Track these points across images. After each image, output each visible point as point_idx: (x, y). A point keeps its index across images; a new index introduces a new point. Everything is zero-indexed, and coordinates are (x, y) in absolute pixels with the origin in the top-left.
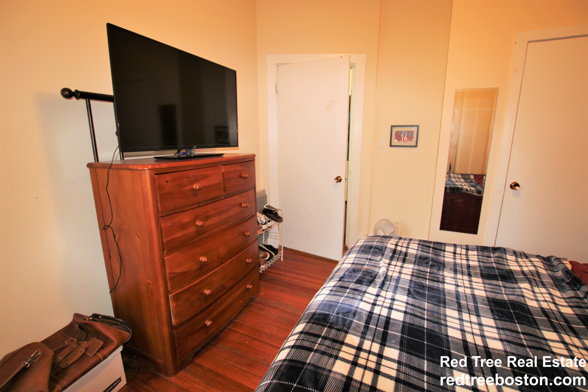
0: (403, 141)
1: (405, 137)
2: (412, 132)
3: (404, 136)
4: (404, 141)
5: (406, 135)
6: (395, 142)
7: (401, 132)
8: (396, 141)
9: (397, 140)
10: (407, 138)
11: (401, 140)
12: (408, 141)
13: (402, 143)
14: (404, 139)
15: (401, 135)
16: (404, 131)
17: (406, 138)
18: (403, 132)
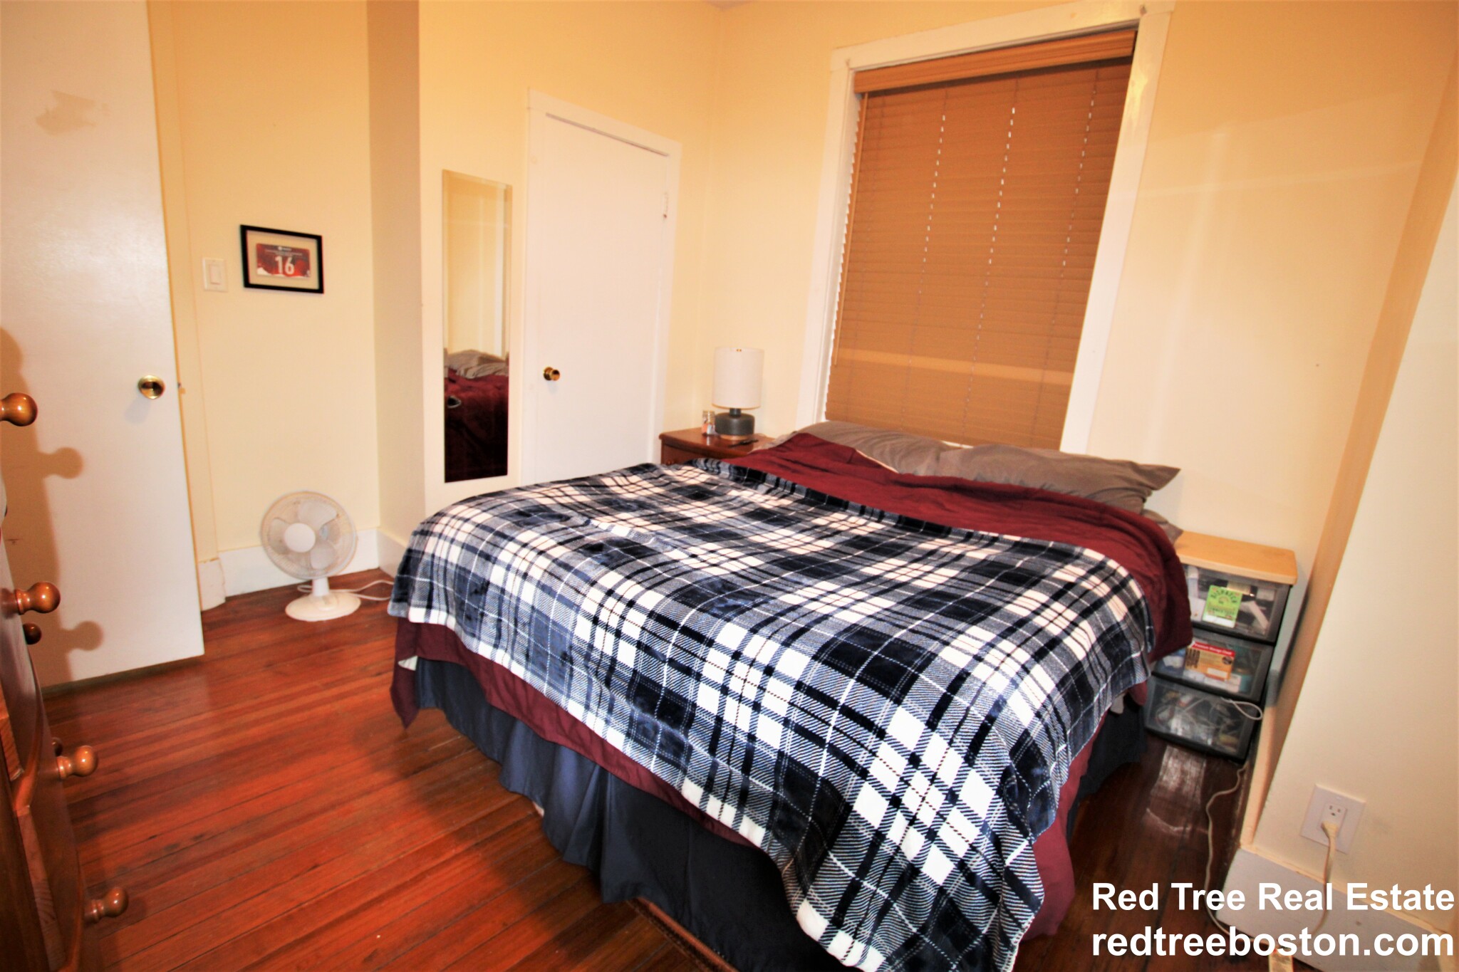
0: (281, 275)
1: (288, 264)
2: (305, 253)
3: (285, 260)
4: (284, 273)
5: (290, 259)
6: (259, 274)
7: (275, 248)
8: (261, 271)
9: (266, 269)
10: (292, 266)
11: (277, 272)
12: (295, 274)
13: (278, 280)
14: (284, 268)
15: (276, 256)
16: (283, 247)
17: (290, 269)
18: (280, 248)
